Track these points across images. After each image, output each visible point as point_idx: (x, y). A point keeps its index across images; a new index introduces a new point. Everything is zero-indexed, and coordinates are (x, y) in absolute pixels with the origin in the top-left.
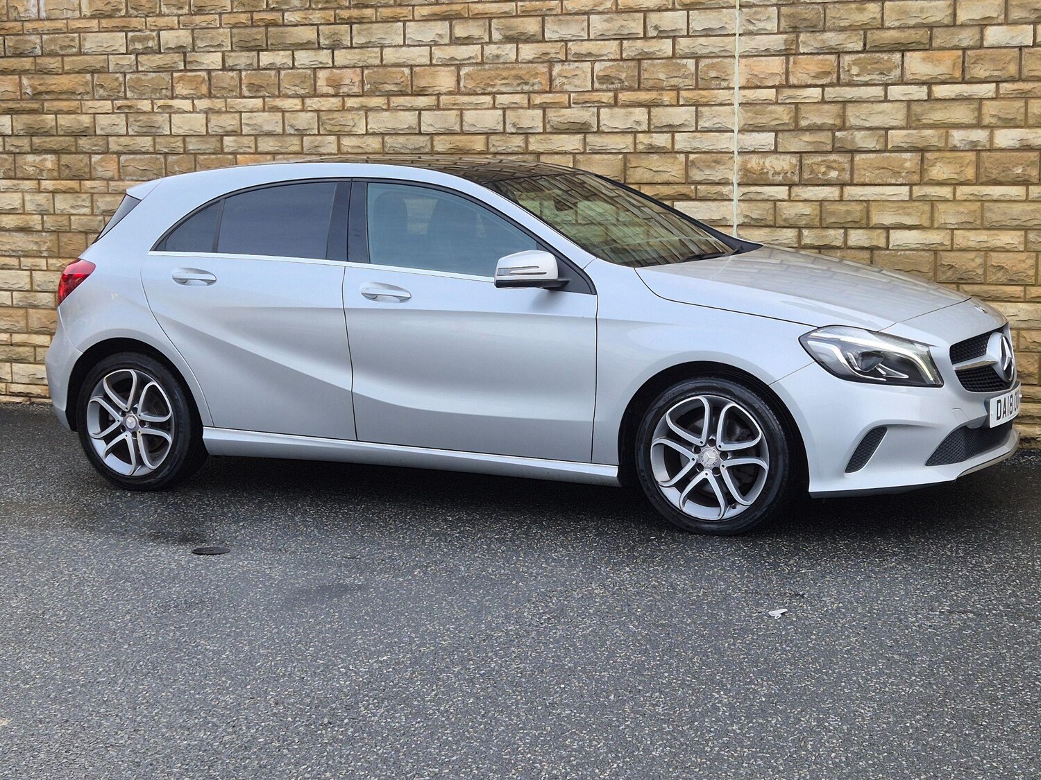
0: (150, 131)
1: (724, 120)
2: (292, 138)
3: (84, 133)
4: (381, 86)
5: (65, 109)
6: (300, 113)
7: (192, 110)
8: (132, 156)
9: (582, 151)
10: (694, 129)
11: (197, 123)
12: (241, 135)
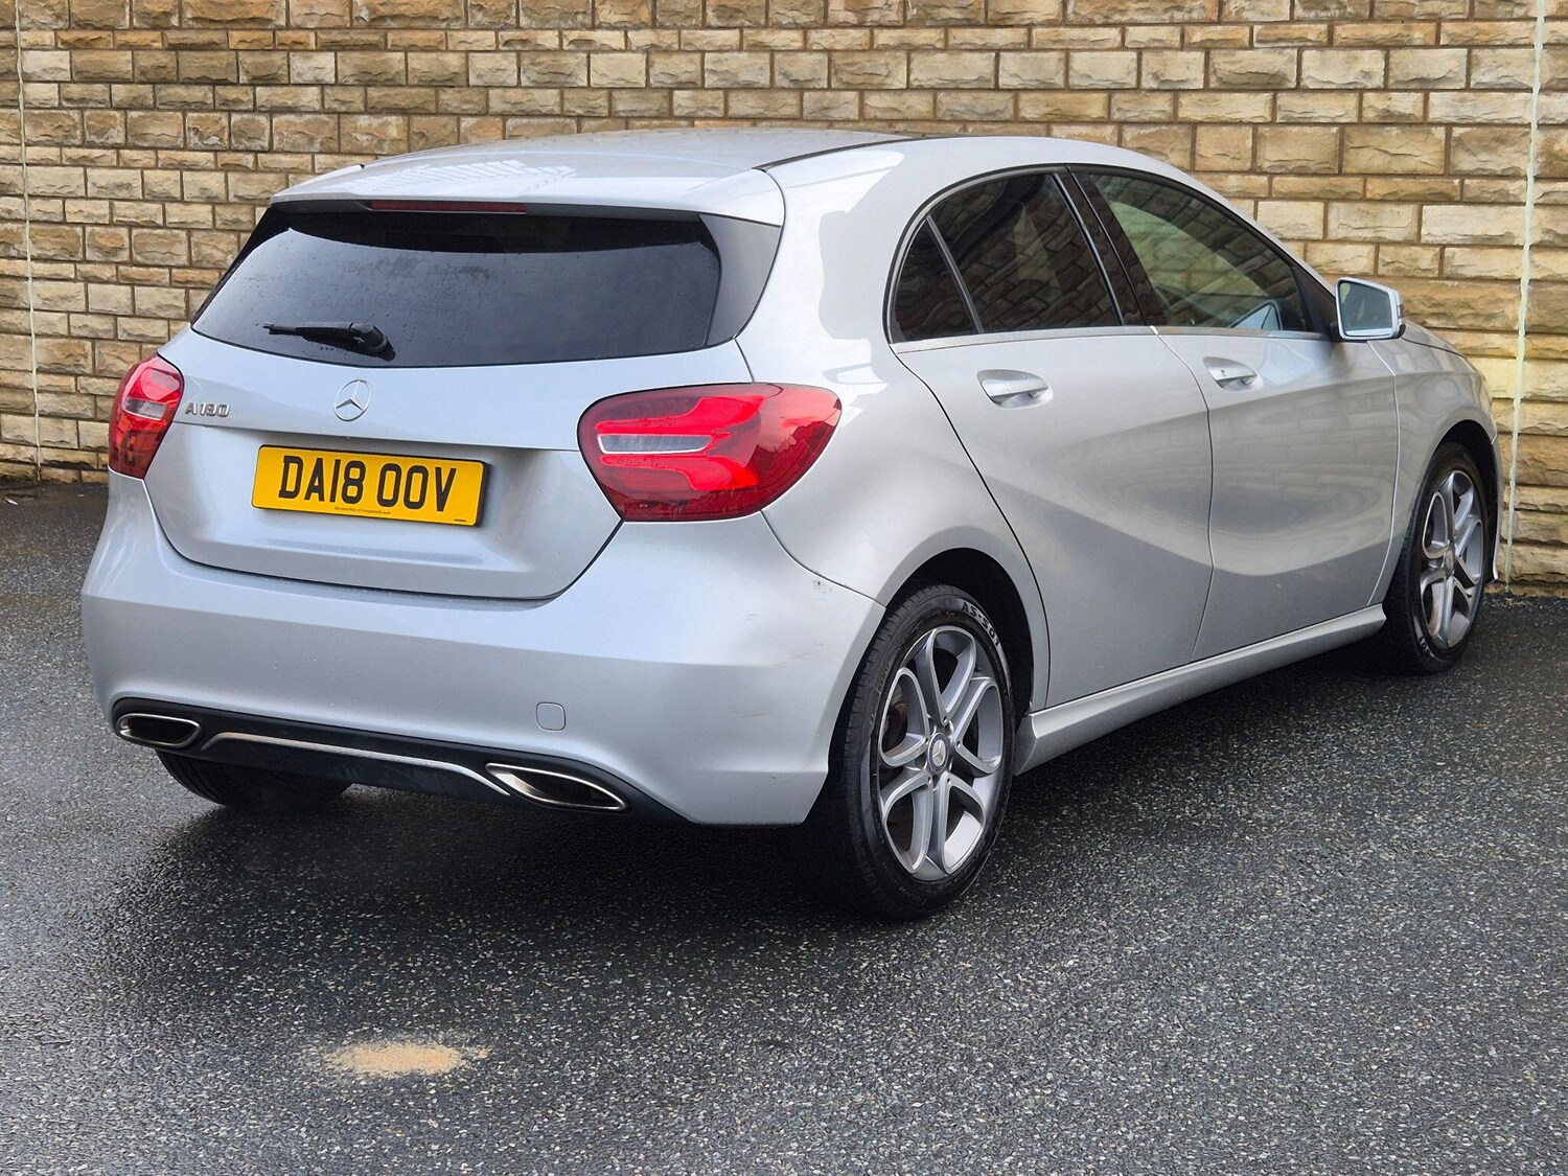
0: (556, 80)
1: (1518, 71)
2: (785, 94)
3: (449, 82)
4: (936, 11)
5: (421, 44)
6: (799, 54)
7: (623, 48)
8: (525, 121)
9: (1269, 119)
10: (1463, 85)
11: (632, 67)
12: (703, 88)
